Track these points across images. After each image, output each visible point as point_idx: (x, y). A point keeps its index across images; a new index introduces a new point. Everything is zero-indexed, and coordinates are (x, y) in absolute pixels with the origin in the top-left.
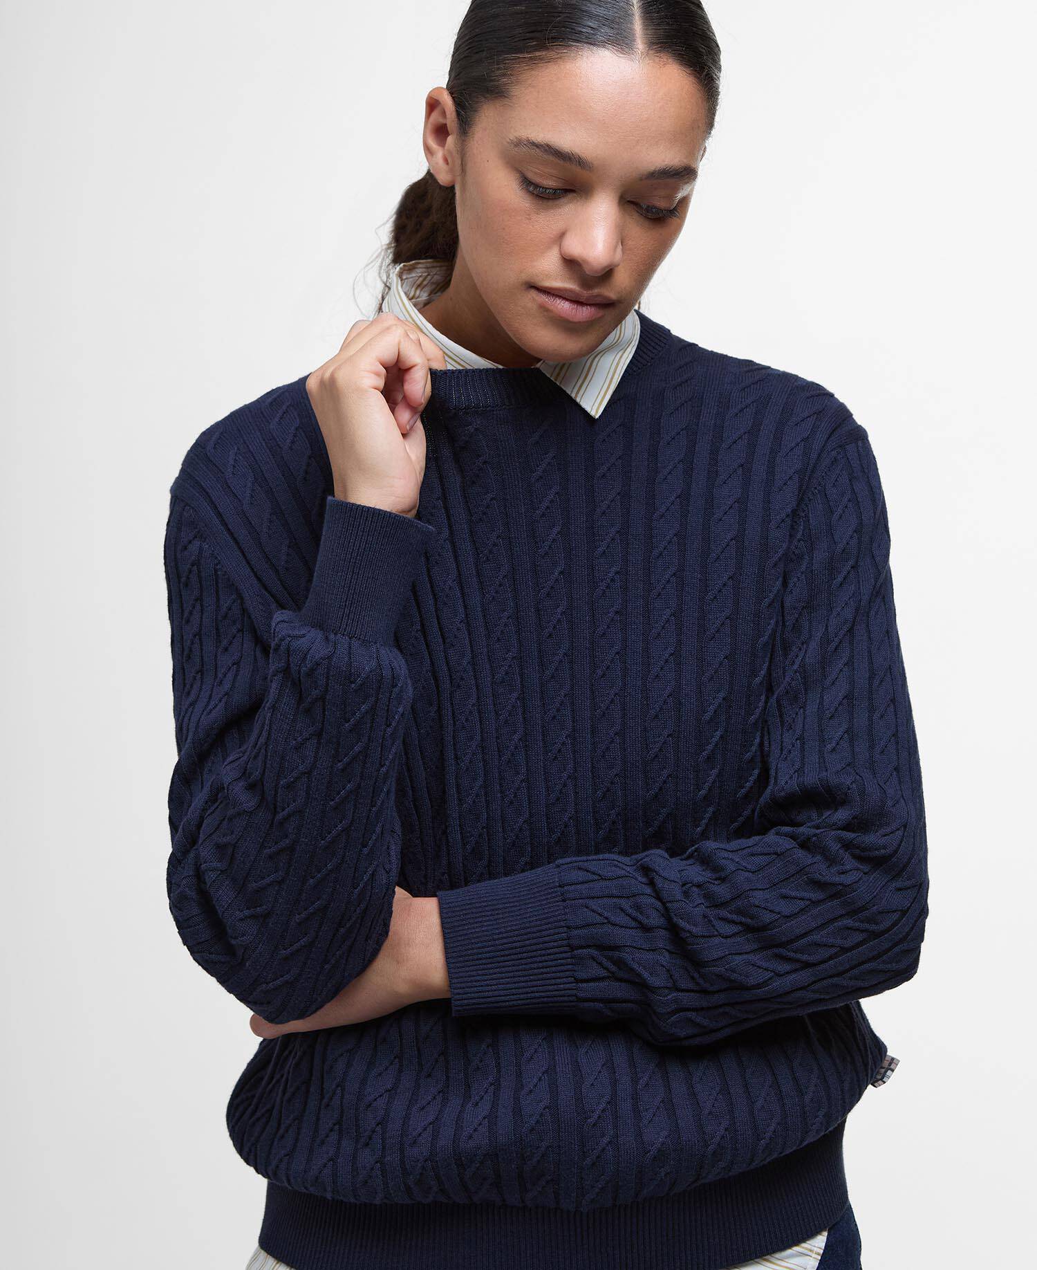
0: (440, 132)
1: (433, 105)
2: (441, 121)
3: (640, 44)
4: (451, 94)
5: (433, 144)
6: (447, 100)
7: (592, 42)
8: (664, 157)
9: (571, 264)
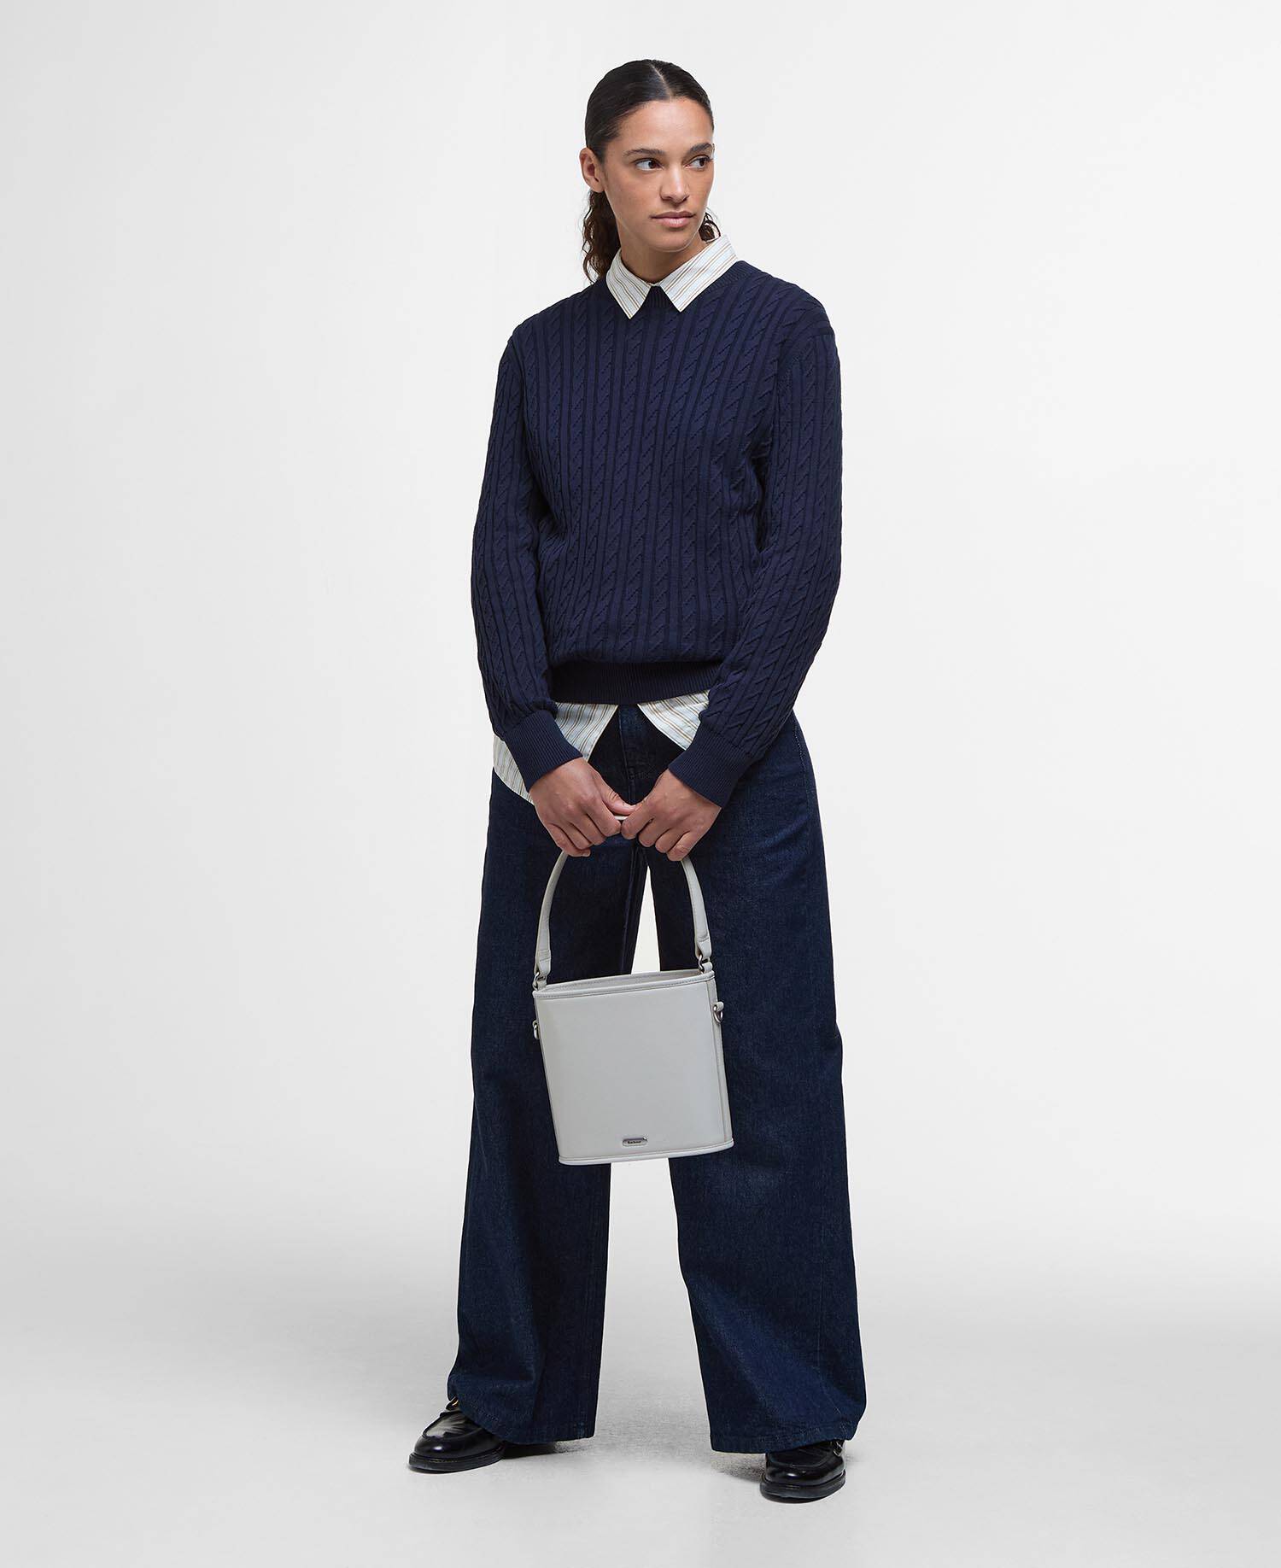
0: (591, 169)
1: (583, 157)
2: (590, 163)
3: (669, 91)
4: (591, 149)
5: (588, 176)
6: (590, 152)
7: (648, 99)
8: (693, 140)
9: (668, 200)
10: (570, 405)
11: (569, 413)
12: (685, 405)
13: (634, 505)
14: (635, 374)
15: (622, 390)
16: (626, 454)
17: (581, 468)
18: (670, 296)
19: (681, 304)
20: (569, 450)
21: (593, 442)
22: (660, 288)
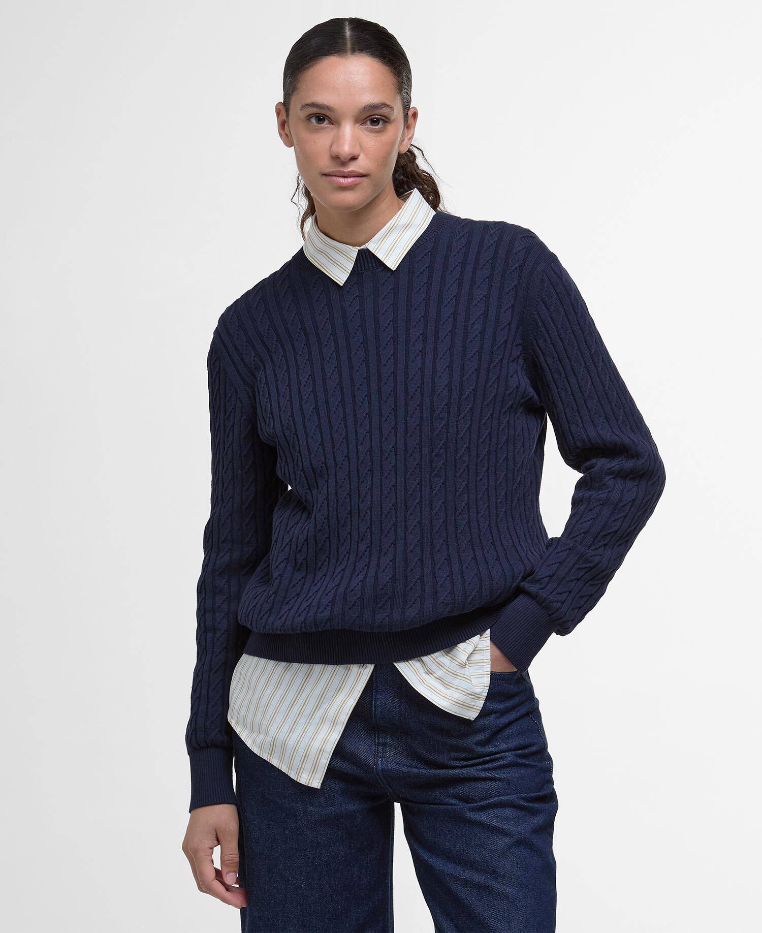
0: (283, 124)
2: (282, 118)
9: (337, 159)
10: (299, 383)
11: (299, 389)
12: (423, 363)
13: (382, 473)
14: (361, 341)
15: (350, 359)
16: (367, 422)
17: (322, 444)
18: (380, 256)
19: (392, 262)
20: (305, 427)
21: (329, 417)
22: (368, 250)
